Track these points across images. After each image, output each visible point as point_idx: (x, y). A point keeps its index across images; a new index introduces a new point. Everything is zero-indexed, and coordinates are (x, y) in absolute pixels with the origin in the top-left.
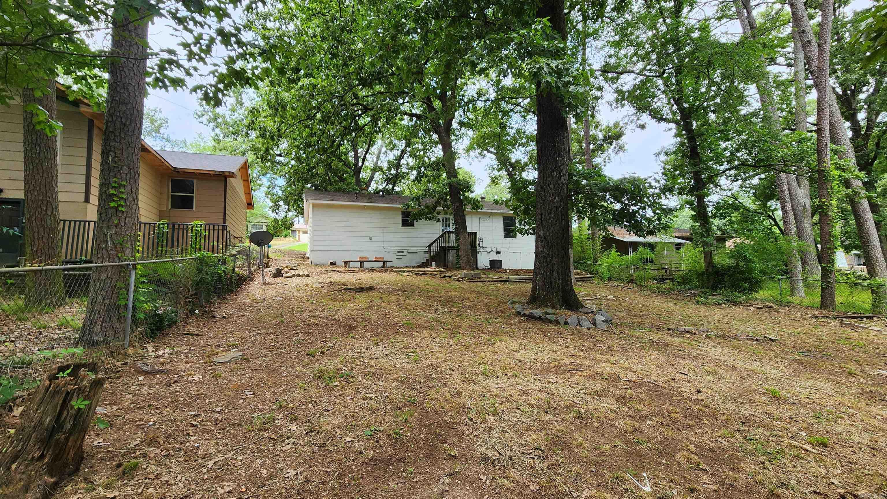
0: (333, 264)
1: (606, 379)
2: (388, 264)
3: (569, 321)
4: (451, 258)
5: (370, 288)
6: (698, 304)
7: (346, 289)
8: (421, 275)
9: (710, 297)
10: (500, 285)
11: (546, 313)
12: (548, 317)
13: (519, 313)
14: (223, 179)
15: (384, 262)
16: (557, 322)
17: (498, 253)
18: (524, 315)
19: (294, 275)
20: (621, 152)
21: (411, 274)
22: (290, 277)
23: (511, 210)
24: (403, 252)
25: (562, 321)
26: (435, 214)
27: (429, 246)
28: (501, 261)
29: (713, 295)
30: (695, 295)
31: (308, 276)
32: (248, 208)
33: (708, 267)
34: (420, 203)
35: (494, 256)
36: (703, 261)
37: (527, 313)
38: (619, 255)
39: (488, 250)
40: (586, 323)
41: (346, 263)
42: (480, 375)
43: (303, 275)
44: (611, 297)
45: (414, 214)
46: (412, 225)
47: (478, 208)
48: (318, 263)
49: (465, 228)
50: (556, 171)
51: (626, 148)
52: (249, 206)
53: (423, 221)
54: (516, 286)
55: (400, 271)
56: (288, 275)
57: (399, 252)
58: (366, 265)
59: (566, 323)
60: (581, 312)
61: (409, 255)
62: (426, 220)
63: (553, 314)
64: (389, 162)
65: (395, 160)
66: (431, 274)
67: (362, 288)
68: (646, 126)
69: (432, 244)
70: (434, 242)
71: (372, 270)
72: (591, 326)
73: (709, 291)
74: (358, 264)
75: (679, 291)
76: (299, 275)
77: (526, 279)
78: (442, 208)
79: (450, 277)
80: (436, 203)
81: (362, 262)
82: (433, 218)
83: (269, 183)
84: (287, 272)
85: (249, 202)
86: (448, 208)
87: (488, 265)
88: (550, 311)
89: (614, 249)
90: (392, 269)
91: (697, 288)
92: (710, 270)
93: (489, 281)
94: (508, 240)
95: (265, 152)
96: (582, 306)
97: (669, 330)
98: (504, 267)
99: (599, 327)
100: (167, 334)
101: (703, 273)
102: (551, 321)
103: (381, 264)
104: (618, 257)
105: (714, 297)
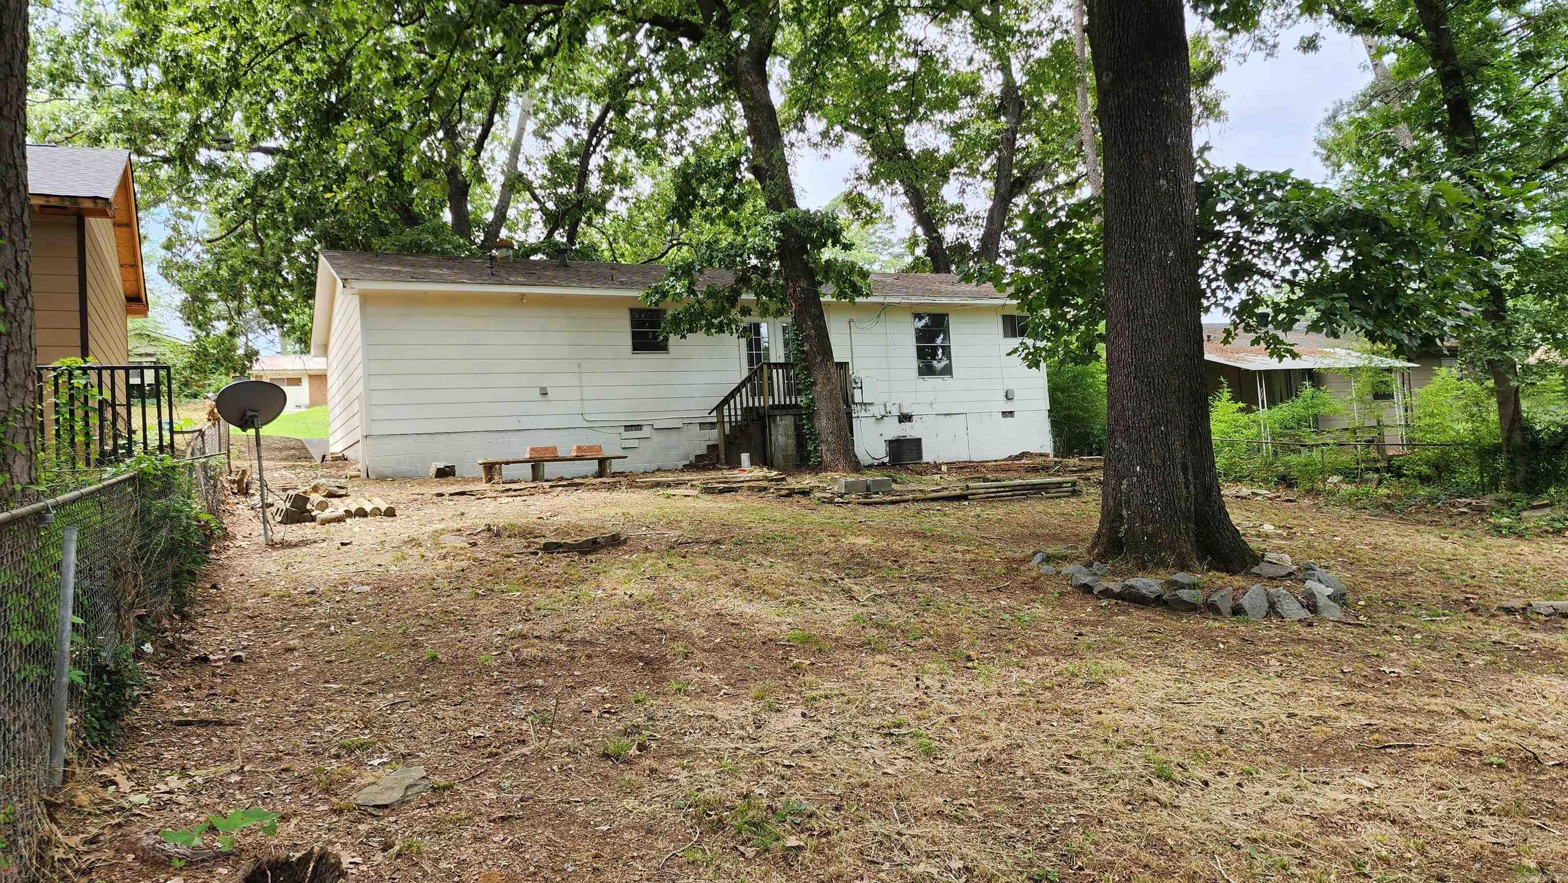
0: (444, 473)
1: (1500, 766)
2: (616, 466)
3: (1245, 602)
4: (781, 439)
5: (615, 541)
6: (1500, 534)
7: (549, 548)
8: (721, 492)
9: (1525, 514)
10: (949, 507)
11: (1175, 585)
12: (1184, 594)
13: (1087, 589)
14: (74, 219)
15: (602, 462)
16: (1213, 609)
17: (905, 418)
18: (1107, 593)
19: (349, 514)
20: (1211, 121)
21: (695, 493)
22: (339, 520)
23: (1011, 296)
24: (638, 427)
25: (1226, 606)
26: (734, 313)
27: (719, 408)
28: (919, 441)
29: (1534, 508)
30: (1481, 510)
31: (390, 513)
32: (129, 312)
33: (1510, 431)
34: (692, 283)
35: (895, 430)
36: (1494, 417)
37: (1116, 587)
38: (1241, 410)
39: (878, 411)
40: (1293, 609)
41: (490, 469)
42: (1155, 781)
43: (376, 512)
44: (1268, 528)
45: (675, 317)
46: (662, 347)
47: (857, 291)
48: (388, 471)
49: (827, 351)
50: (1165, 177)
51: (1224, 106)
52: (134, 306)
53: (700, 335)
54: (998, 511)
55: (658, 484)
56: (327, 514)
57: (628, 428)
58: (551, 470)
59: (1238, 611)
60: (1259, 576)
61: (657, 438)
62: (708, 332)
63: (1194, 586)
64: (553, 161)
65: (572, 155)
66: (751, 488)
67: (594, 541)
68: (1319, 43)
69: (726, 401)
70: (732, 395)
71: (573, 485)
72: (1304, 614)
73: (1521, 499)
74: (527, 470)
75: (1432, 500)
76: (362, 513)
77: (1014, 488)
78: (752, 297)
79: (805, 493)
80: (738, 281)
81: (536, 464)
82: (728, 325)
83: (169, 232)
84: (323, 506)
85: (132, 290)
86: (771, 297)
87: (880, 452)
88: (1181, 577)
89: (1226, 395)
90: (631, 481)
91: (1484, 489)
92: (1517, 438)
93: (915, 500)
94: (932, 382)
95: (191, 136)
96: (1257, 559)
97: (1509, 611)
98: (928, 456)
99: (1325, 615)
100: (133, 729)
101: (1496, 450)
102: (1192, 608)
103: (594, 466)
104: (1239, 415)
105: (1539, 513)
